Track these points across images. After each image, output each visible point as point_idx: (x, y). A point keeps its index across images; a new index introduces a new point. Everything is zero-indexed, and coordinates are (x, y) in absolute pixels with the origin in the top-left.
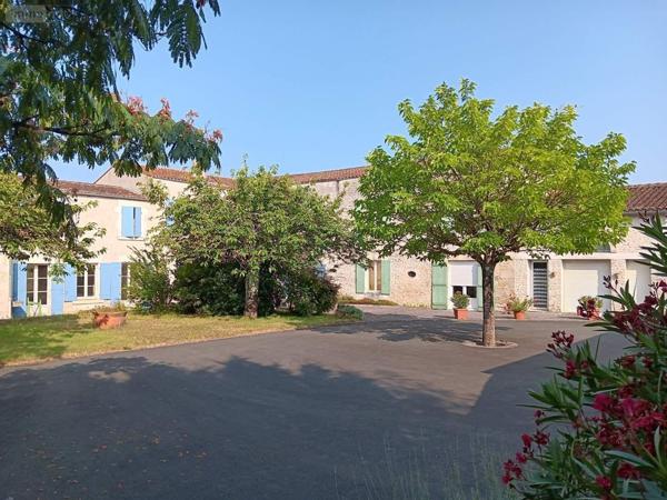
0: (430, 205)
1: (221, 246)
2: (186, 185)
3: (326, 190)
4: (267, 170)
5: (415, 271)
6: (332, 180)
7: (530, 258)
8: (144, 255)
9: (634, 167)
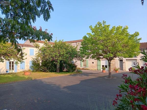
0: (97, 48)
1: (52, 57)
2: (44, 44)
3: (74, 45)
4: (61, 41)
5: (94, 62)
6: (75, 42)
7: (119, 59)
8: (35, 59)
9: (141, 39)
